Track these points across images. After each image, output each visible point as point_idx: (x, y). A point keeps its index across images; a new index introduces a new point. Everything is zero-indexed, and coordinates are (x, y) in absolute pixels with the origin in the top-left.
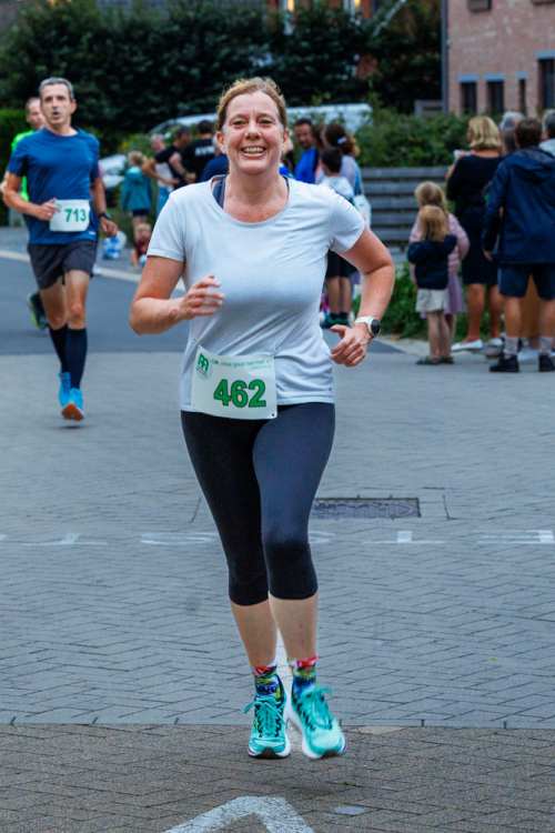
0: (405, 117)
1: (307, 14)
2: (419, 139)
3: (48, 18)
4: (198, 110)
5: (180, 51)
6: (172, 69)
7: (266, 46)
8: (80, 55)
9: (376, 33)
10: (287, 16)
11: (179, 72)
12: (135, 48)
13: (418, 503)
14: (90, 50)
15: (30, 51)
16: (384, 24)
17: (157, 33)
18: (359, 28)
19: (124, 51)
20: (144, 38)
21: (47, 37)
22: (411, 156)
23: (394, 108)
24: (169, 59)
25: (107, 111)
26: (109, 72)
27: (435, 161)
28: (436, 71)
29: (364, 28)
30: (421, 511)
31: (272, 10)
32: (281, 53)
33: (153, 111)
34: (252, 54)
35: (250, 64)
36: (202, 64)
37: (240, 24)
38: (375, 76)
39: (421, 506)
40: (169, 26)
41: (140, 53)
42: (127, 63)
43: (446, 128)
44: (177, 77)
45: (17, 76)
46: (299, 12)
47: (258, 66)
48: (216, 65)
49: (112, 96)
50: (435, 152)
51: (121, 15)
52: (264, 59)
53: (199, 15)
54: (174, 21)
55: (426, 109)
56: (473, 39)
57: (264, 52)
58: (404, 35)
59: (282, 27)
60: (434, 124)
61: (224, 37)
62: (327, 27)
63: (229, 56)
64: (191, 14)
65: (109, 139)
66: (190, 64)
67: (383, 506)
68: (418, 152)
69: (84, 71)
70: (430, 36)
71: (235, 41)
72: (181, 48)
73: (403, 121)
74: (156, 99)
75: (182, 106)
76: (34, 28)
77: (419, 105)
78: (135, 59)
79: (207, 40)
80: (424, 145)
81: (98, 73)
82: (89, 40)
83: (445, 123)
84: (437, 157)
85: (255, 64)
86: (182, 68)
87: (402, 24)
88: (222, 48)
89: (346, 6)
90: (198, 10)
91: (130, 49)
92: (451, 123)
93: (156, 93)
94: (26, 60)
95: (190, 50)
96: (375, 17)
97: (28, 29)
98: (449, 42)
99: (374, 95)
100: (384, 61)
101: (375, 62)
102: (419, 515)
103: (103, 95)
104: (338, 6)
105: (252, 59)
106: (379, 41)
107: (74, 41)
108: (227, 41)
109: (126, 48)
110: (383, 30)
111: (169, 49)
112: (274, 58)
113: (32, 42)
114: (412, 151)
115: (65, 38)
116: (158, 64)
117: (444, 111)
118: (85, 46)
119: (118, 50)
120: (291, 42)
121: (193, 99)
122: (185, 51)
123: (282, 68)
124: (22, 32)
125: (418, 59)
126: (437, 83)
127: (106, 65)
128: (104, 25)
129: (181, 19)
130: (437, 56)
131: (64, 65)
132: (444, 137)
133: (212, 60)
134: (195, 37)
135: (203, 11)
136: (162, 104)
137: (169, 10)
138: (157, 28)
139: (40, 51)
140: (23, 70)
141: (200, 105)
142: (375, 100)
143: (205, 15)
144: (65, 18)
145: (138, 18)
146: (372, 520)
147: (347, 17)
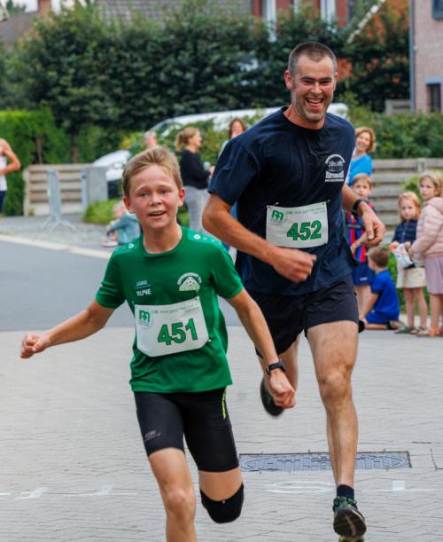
0: (378, 115)
1: (287, 24)
2: (391, 135)
3: (57, 28)
4: (193, 110)
5: (176, 57)
6: (168, 74)
7: (252, 53)
8: (86, 62)
9: (350, 40)
10: (269, 25)
11: (175, 76)
12: (135, 55)
13: (408, 455)
14: (95, 58)
15: (41, 58)
16: (357, 32)
17: (155, 42)
18: (336, 36)
19: (125, 58)
20: (143, 47)
21: (57, 45)
22: (384, 149)
23: (369, 107)
24: (166, 65)
25: (110, 111)
26: (112, 76)
27: (405, 154)
28: (405, 72)
29: (340, 37)
30: (412, 463)
31: (256, 21)
32: (266, 58)
33: (152, 111)
34: (240, 60)
35: (239, 70)
36: (197, 70)
37: (228, 34)
38: (350, 79)
39: (411, 458)
40: (164, 35)
41: (140, 59)
42: (128, 69)
43: (415, 124)
44: (173, 80)
45: (31, 81)
46: (282, 22)
47: (245, 70)
48: (208, 70)
49: (116, 99)
50: (406, 145)
51: (122, 26)
52: (251, 64)
53: (192, 26)
54: (169, 31)
55: (395, 107)
56: (437, 45)
57: (251, 58)
58: (375, 42)
59: (267, 35)
60: (404, 122)
61: (215, 45)
62: (306, 36)
63: (219, 62)
64: (185, 24)
65: (112, 136)
66: (184, 69)
67: (378, 459)
68: (391, 146)
69: (90, 76)
70: (400, 43)
71: (225, 48)
72: (177, 55)
73: (376, 118)
74: (154, 101)
75: (178, 107)
76: (45, 38)
77: (389, 104)
78: (135, 65)
79: (199, 47)
80: (395, 140)
81: (103, 77)
82: (94, 49)
83: (414, 120)
84: (407, 150)
85: (242, 69)
86: (178, 73)
87: (373, 32)
88: (212, 54)
89: (323, 17)
90: (191, 21)
91: (131, 56)
92: (419, 120)
93: (154, 96)
94: (39, 67)
95: (185, 57)
96: (349, 26)
97: (39, 39)
98: (416, 48)
99: (350, 96)
100: (357, 65)
101: (349, 66)
102: (410, 466)
103: (107, 97)
104: (317, 16)
105: (239, 64)
106: (353, 47)
107: (81, 50)
108: (217, 48)
109: (128, 55)
110: (357, 36)
111: (166, 55)
112: (260, 63)
113: (43, 50)
114: (385, 145)
115: (73, 47)
116: (157, 70)
117: (412, 110)
118: (91, 54)
119: (120, 58)
120: (274, 49)
121: (187, 100)
122: (180, 58)
123: (267, 72)
124: (34, 42)
125: (389, 63)
126: (405, 84)
127: (110, 71)
128: (108, 35)
129: (176, 29)
130: (404, 60)
131: (72, 71)
132: (413, 132)
133: (205, 65)
134: (189, 45)
135: (195, 21)
136: (161, 104)
137: (165, 21)
138: (154, 38)
139: (51, 59)
140: (36, 76)
141: (194, 106)
142: (352, 100)
143: (198, 26)
144: (73, 29)
145: (138, 29)
146: (370, 471)
147: (325, 25)
